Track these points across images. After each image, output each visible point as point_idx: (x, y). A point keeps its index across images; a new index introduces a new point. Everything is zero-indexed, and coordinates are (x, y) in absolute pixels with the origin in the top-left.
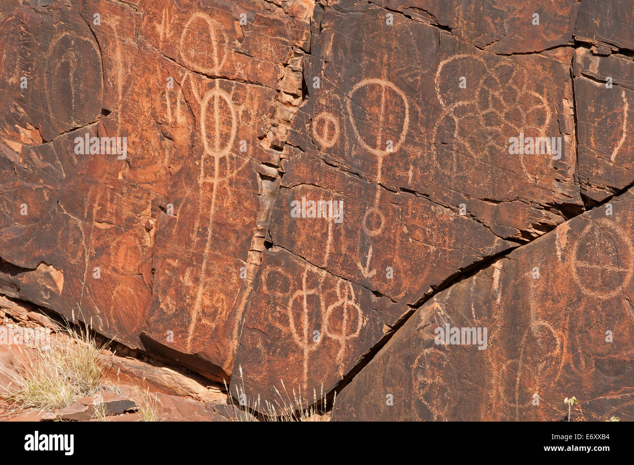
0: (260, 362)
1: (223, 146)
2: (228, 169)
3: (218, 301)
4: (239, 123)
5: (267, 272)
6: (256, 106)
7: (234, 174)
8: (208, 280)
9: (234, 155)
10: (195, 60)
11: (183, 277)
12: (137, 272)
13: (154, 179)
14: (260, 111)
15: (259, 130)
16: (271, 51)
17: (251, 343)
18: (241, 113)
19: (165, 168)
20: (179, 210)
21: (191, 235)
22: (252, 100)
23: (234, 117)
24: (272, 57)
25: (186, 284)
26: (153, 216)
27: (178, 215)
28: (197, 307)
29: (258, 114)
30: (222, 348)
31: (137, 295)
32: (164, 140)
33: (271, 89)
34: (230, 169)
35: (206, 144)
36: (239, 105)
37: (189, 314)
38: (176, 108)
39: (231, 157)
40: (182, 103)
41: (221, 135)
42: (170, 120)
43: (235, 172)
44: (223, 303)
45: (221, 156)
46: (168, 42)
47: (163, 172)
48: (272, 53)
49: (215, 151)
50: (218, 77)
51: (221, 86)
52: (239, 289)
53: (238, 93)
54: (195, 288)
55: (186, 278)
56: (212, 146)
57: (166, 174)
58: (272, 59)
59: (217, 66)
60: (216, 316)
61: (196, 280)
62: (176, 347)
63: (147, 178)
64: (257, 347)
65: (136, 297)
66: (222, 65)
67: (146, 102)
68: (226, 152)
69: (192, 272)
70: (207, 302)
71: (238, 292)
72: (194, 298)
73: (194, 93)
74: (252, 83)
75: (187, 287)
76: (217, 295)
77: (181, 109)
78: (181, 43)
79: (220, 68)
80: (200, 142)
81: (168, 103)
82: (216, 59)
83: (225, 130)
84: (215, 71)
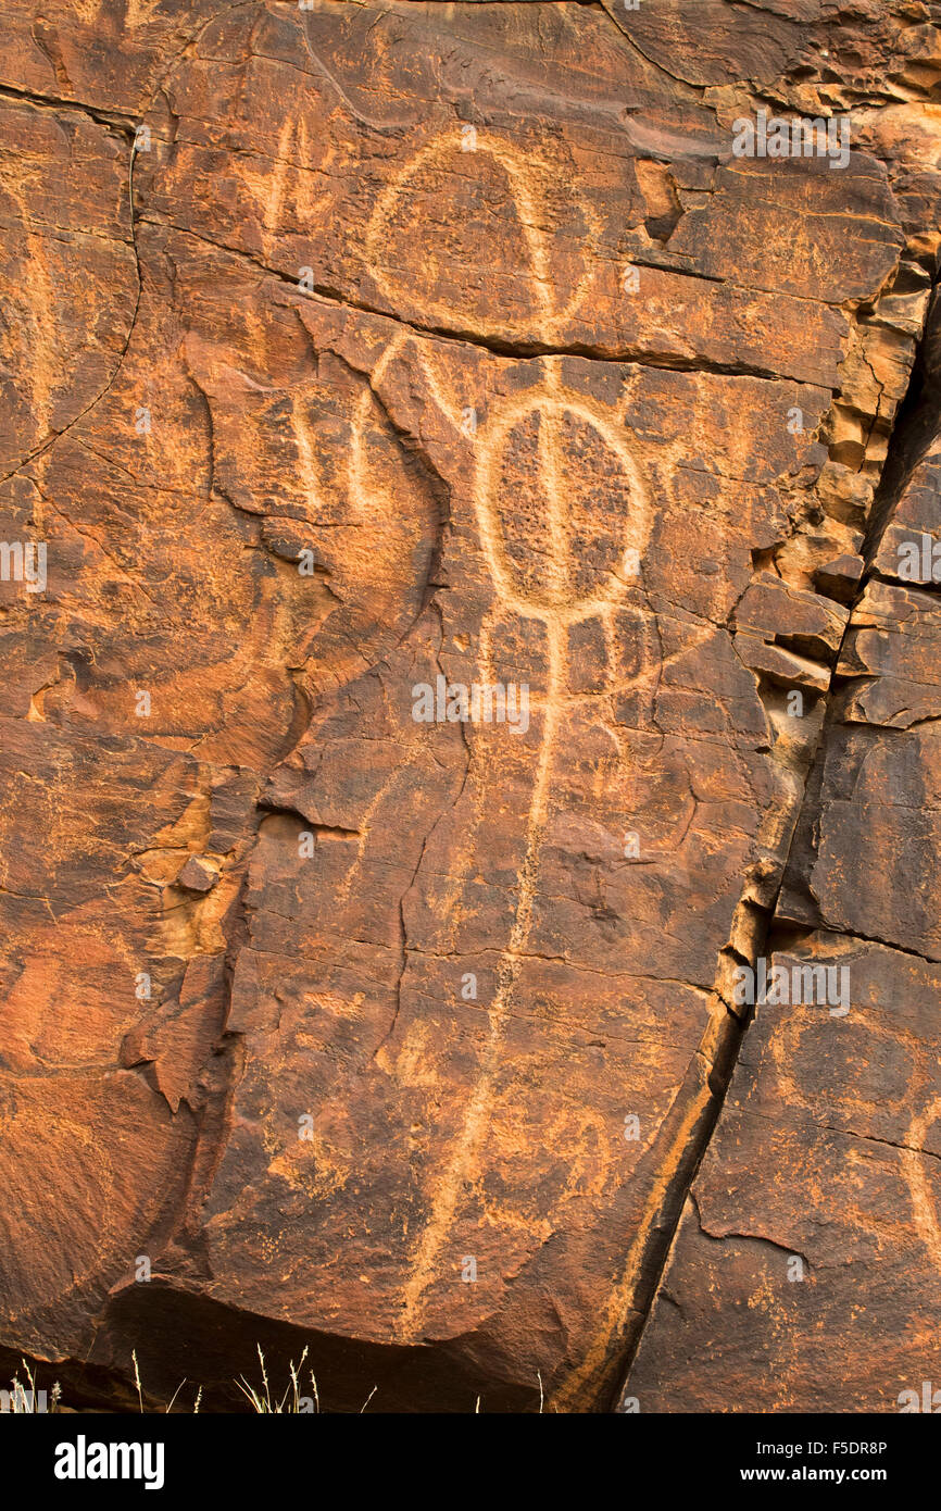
0: (763, 1361)
1: (584, 584)
2: (613, 661)
3: (568, 1137)
4: (659, 502)
5: (797, 1030)
6: (741, 447)
7: (642, 681)
8: (520, 1061)
9: (643, 615)
10: (438, 293)
11: (394, 1057)
12: (114, 1058)
13: (207, 718)
14: (761, 463)
15: (759, 527)
16: (811, 261)
17: (718, 1292)
18: (667, 471)
19: (272, 677)
20: (369, 815)
21: (431, 901)
22: (722, 425)
23: (634, 481)
24: (814, 279)
25: (408, 1081)
26: (214, 847)
27: (365, 834)
28: (463, 1162)
29: (752, 471)
30: (577, 1315)
31: (111, 1145)
32: (272, 572)
33: (809, 387)
34: (626, 660)
35: (500, 579)
36: (661, 441)
37: (416, 1191)
38: (343, 458)
39: (628, 625)
40: (371, 439)
41: (577, 545)
42: (314, 501)
43: (649, 672)
44: (594, 1143)
45: (576, 617)
46: (306, 233)
47: (258, 689)
48: (813, 269)
49: (545, 602)
50: (552, 351)
51: (568, 381)
52: (675, 1091)
53: (652, 404)
54: (452, 1092)
55: (408, 1060)
56: (528, 585)
57: (275, 697)
58: (814, 288)
59: (549, 311)
60: (555, 1194)
61: (460, 1064)
62: (335, 1322)
63: (175, 713)
64: (751, 1304)
65: (104, 1154)
66: (574, 306)
67: (182, 444)
68: (603, 607)
69: (437, 1036)
70: (514, 1143)
71: (671, 1101)
72: (449, 1132)
73: (441, 403)
74: (716, 368)
75: (410, 1091)
76: (563, 1115)
77: (371, 461)
78: (372, 236)
79: (563, 320)
80: (475, 571)
81: (304, 441)
82: (543, 291)
83: (594, 528)
84: (542, 328)
